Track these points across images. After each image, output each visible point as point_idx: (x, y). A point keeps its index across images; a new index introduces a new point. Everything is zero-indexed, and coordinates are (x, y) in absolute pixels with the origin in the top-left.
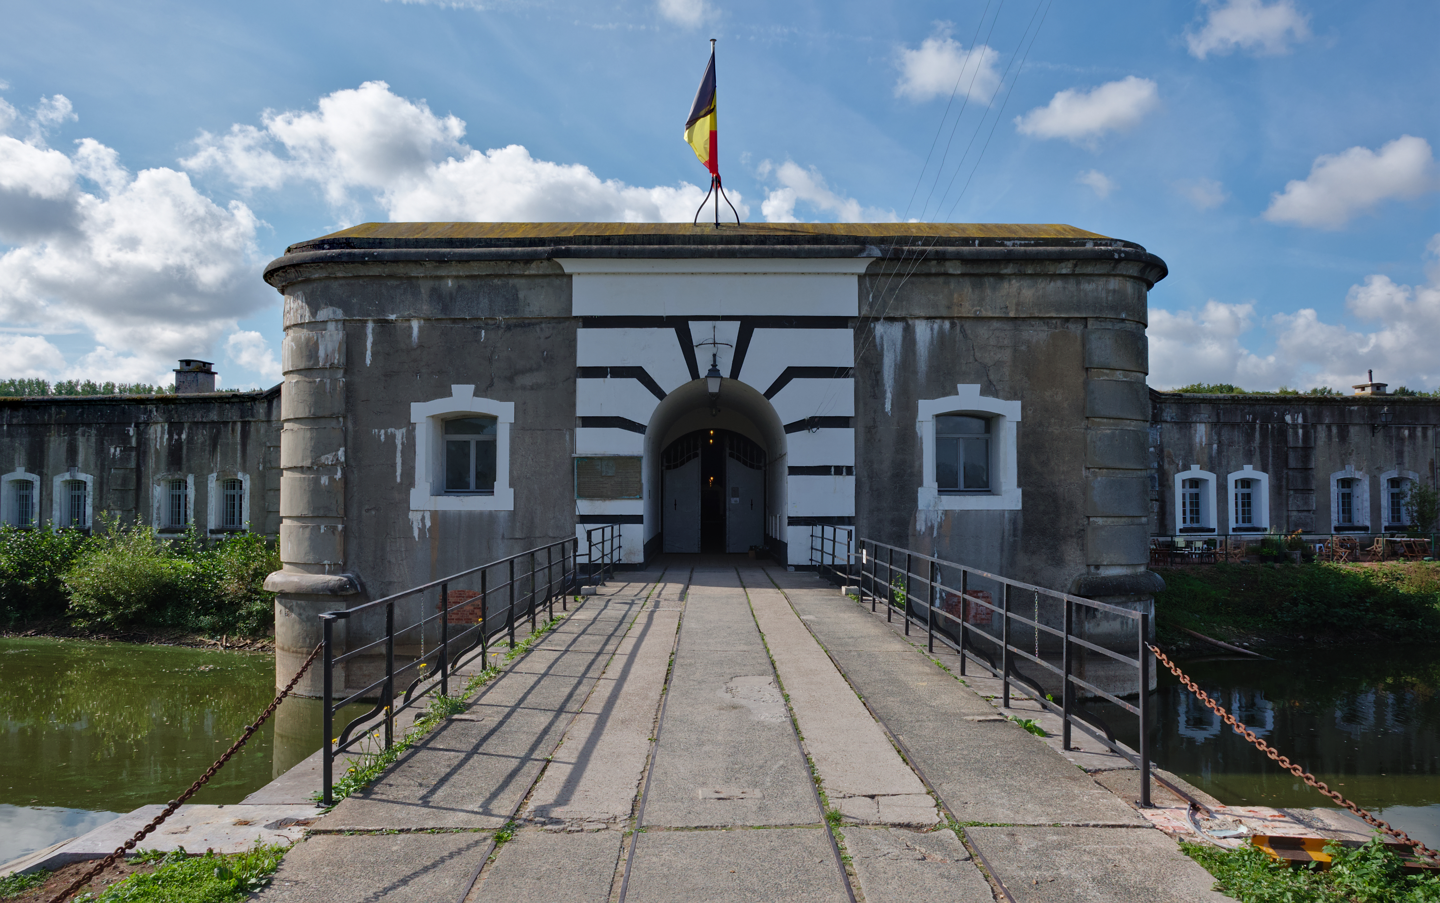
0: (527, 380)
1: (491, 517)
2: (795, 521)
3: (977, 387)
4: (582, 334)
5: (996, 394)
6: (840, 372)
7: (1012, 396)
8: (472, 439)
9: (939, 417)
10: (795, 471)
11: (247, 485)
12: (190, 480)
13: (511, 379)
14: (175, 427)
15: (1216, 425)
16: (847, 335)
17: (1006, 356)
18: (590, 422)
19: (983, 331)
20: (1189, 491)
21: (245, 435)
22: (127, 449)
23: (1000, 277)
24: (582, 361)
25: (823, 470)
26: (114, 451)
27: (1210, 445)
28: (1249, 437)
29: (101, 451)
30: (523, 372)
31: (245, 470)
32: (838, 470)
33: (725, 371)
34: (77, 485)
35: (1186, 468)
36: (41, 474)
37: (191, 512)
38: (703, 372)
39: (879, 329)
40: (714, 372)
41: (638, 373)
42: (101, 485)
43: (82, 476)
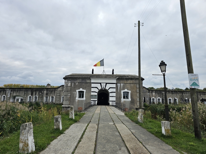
0: (87, 88)
1: (83, 100)
2: (110, 101)
3: (127, 89)
4: (92, 84)
5: (128, 90)
6: (114, 88)
7: (130, 90)
8: (82, 93)
9: (123, 92)
10: (110, 97)
11: (54, 97)
12: (48, 97)
13: (85, 88)
14: (47, 91)
15: (155, 93)
16: (115, 85)
17: (129, 87)
18: (92, 92)
19: (127, 84)
20: (153, 100)
21: (54, 92)
22: (42, 93)
23: (129, 80)
24: (92, 86)
25: (113, 97)
26: (40, 94)
27: (155, 95)
28: (159, 94)
29: (39, 93)
30: (87, 87)
31: (54, 96)
32: (114, 97)
33: (104, 88)
34: (36, 97)
35: (152, 97)
36: (32, 96)
37: (48, 100)
38: (102, 88)
39: (118, 84)
40: (103, 88)
41: (97, 88)
42: (39, 97)
43: (37, 96)
